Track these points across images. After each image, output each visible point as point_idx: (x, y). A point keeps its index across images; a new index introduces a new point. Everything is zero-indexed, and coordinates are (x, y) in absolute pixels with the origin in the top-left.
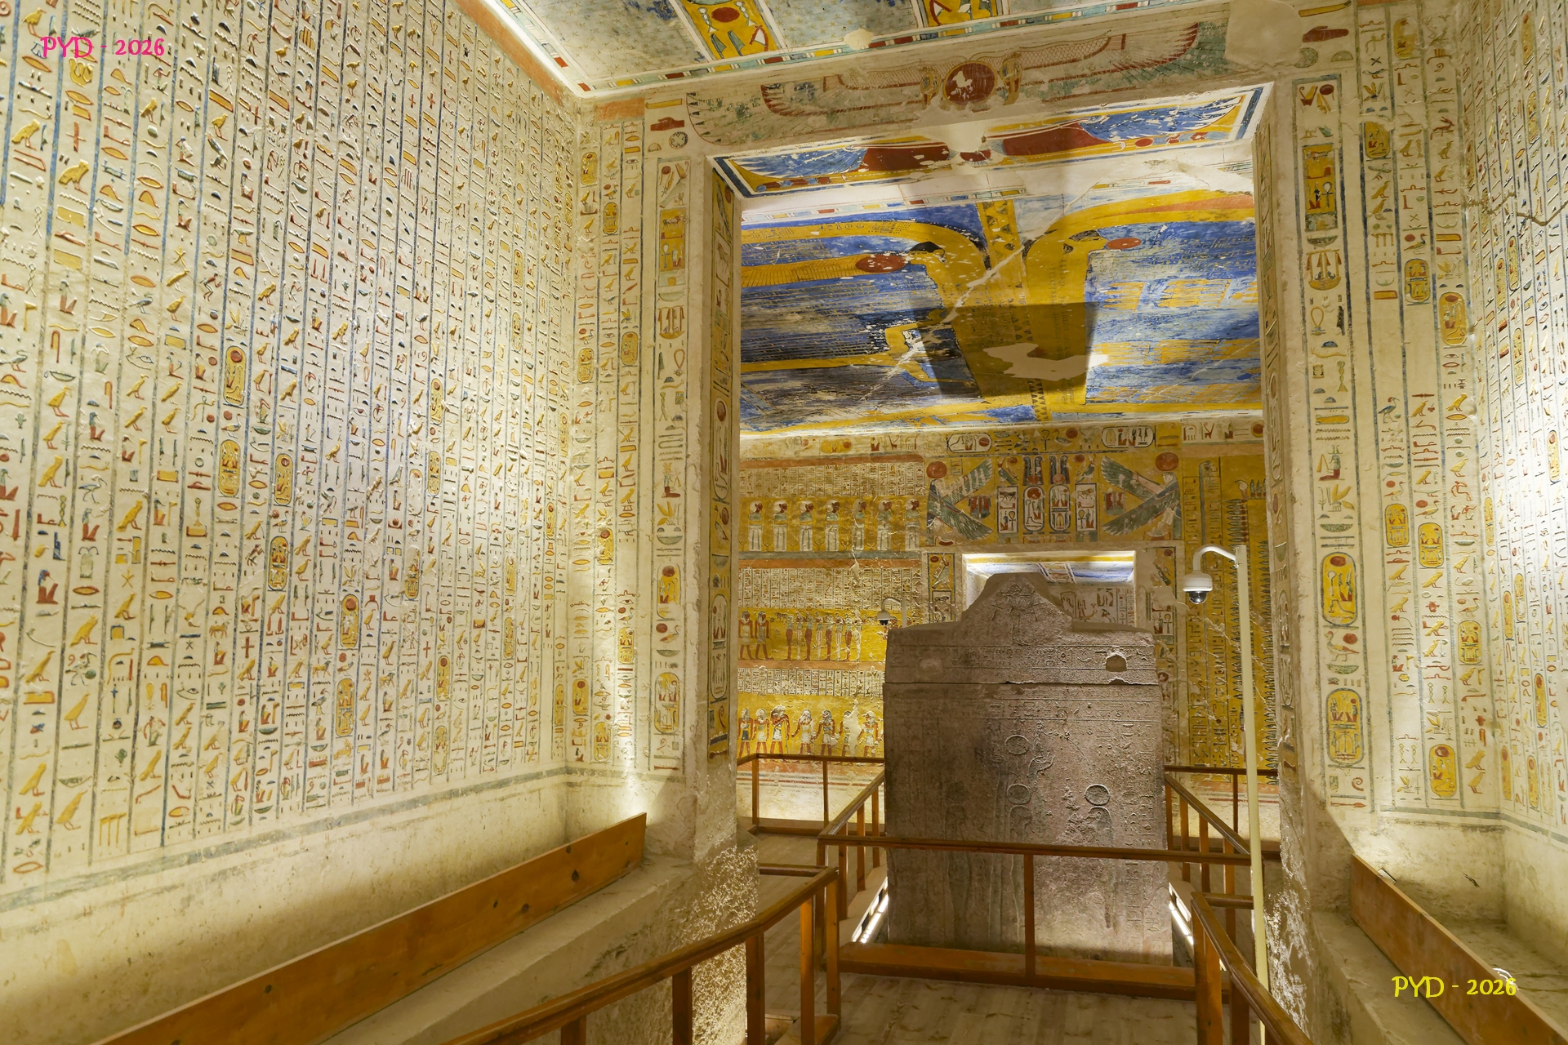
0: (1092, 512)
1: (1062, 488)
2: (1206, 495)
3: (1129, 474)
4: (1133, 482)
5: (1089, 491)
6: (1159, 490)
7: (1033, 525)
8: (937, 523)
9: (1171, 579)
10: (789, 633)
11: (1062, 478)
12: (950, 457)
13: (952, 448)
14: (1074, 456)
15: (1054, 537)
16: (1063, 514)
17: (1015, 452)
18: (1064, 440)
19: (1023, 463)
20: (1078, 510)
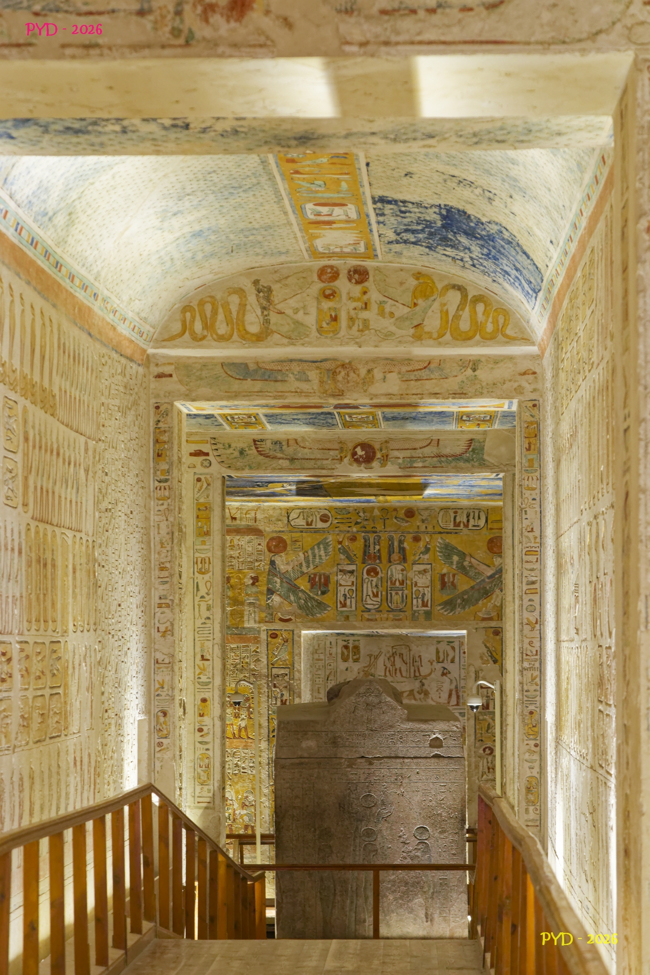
0: (427, 591)
1: (400, 567)
3: (462, 555)
4: (466, 564)
5: (425, 571)
6: (489, 572)
7: (371, 603)
8: (276, 599)
9: (498, 657)
11: (400, 557)
12: (291, 532)
13: (292, 523)
14: (411, 535)
15: (391, 616)
16: (400, 593)
17: (355, 529)
18: (403, 519)
19: (363, 541)
20: (414, 589)
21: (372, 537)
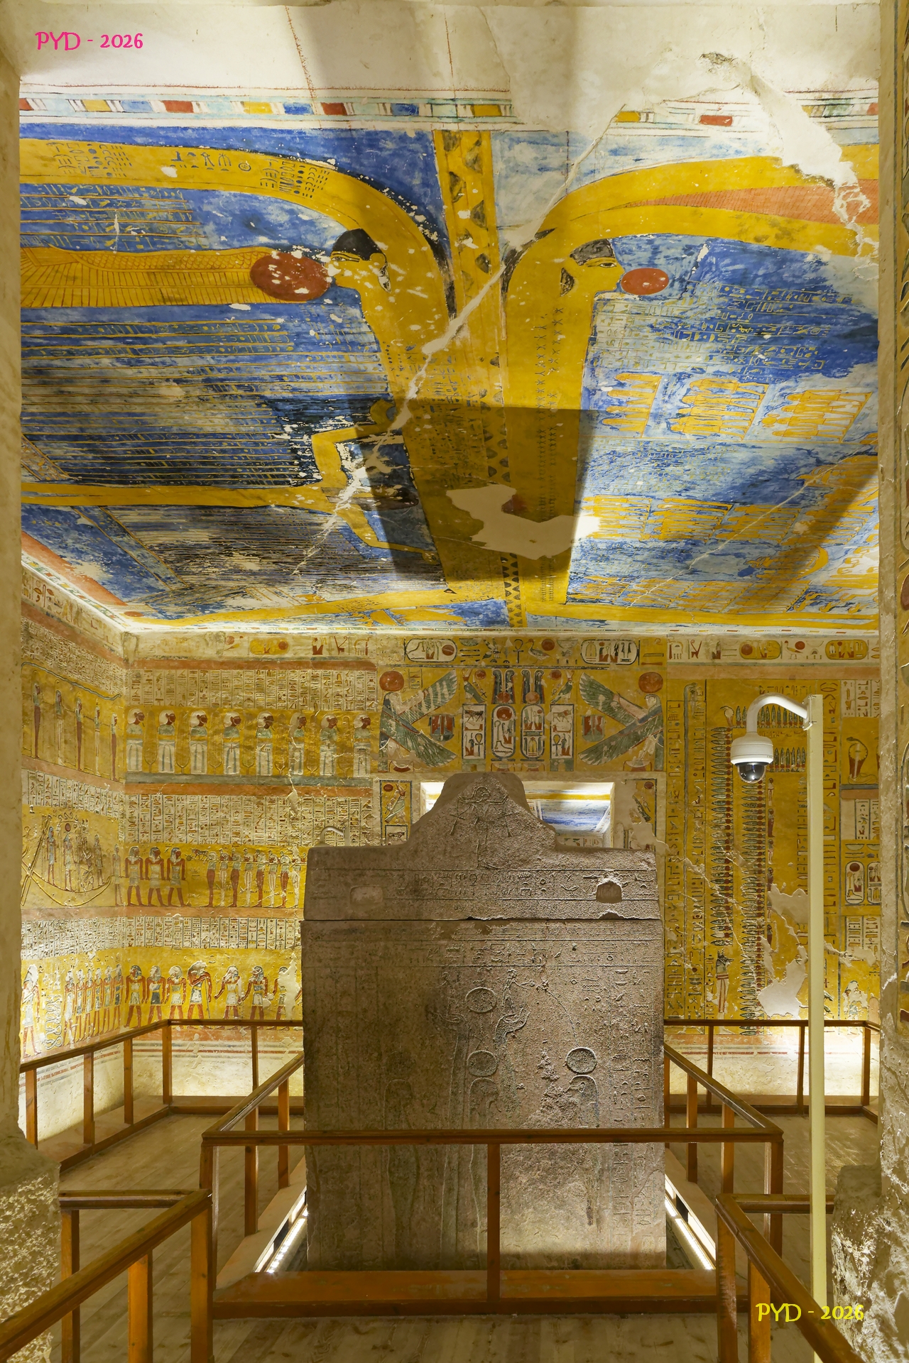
0: (569, 737)
1: (536, 708)
2: (691, 722)
3: (610, 695)
4: (614, 704)
6: (641, 714)
8: (391, 745)
9: (651, 814)
10: (211, 874)
11: (536, 697)
12: (408, 666)
13: (410, 656)
14: (550, 671)
15: (526, 765)
16: (537, 738)
17: (483, 664)
18: (540, 652)
19: (493, 677)
20: (553, 734)
21: (503, 672)
